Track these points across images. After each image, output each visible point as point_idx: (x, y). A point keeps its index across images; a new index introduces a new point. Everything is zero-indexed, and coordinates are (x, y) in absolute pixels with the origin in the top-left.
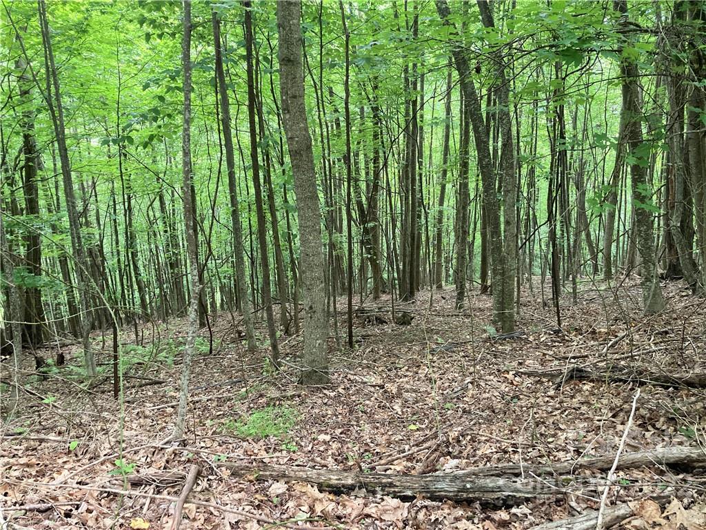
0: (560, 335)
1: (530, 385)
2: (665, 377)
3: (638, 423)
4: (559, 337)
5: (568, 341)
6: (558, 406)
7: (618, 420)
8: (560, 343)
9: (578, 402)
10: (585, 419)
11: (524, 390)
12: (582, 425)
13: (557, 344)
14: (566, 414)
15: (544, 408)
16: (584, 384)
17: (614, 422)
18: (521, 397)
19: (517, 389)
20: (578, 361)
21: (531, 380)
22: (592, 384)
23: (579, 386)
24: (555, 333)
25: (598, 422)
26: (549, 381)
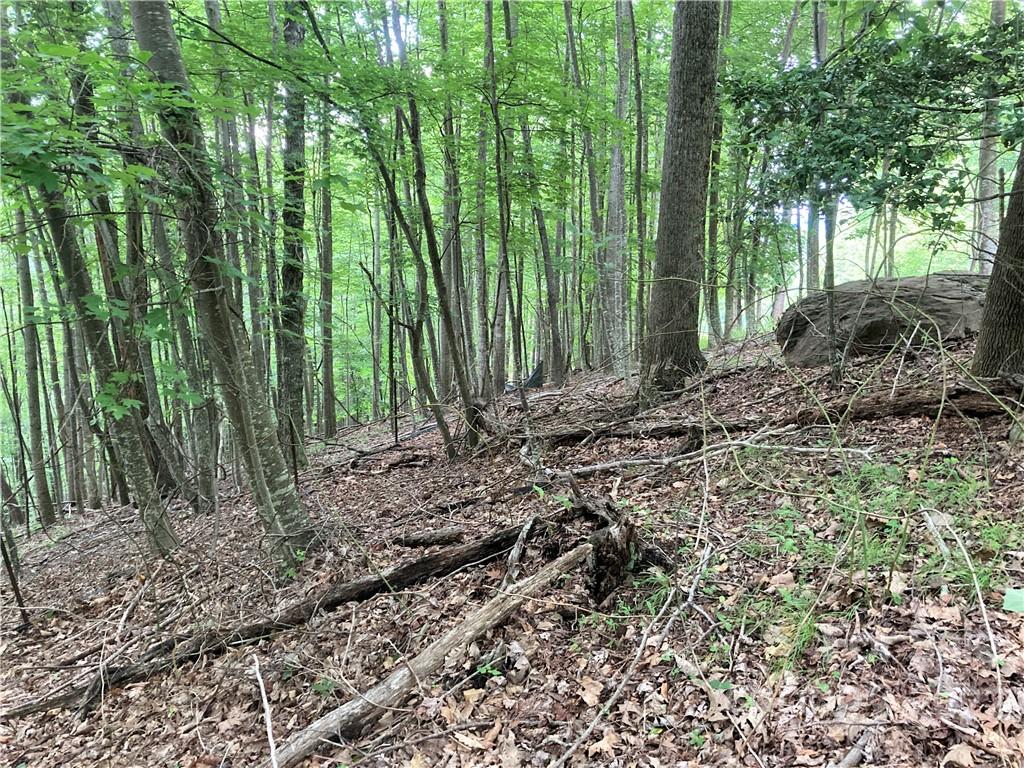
0: (30, 631)
1: (32, 731)
2: (248, 629)
3: (246, 706)
4: (29, 636)
5: (48, 637)
6: (104, 741)
7: (215, 717)
8: (35, 644)
9: (137, 720)
10: (164, 740)
11: (26, 742)
12: (166, 751)
13: (29, 648)
14: (126, 747)
15: (84, 756)
16: (130, 688)
17: (211, 723)
18: (29, 756)
19: (12, 748)
20: (89, 661)
21: (30, 721)
22: (142, 684)
23: (122, 696)
24: (20, 632)
25: (186, 735)
26: (63, 710)
